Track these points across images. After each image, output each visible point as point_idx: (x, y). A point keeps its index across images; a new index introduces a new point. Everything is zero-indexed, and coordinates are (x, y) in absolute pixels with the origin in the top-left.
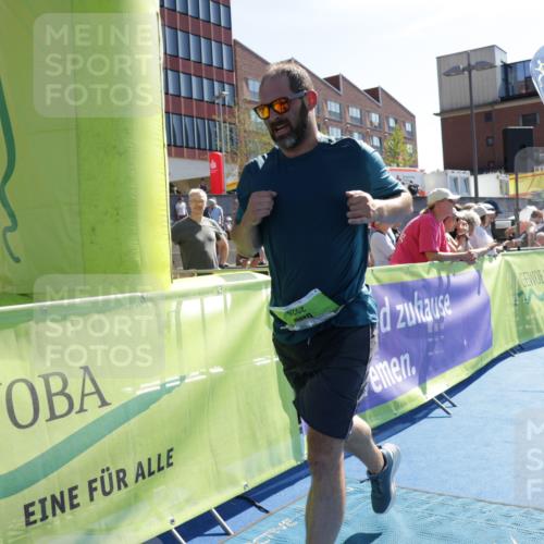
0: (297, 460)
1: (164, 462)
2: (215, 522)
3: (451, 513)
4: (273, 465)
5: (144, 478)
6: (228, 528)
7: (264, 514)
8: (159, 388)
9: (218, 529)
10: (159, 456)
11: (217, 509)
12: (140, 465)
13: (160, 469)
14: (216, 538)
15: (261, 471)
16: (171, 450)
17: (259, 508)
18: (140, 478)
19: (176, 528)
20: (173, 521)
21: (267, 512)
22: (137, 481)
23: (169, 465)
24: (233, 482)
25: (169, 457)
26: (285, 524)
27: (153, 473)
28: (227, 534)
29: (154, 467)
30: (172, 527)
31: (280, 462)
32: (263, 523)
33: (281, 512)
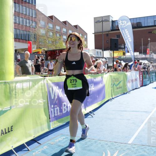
0: (49, 129)
1: (10, 130)
2: (25, 147)
3: (92, 144)
4: (42, 131)
5: (4, 134)
6: (29, 149)
7: (39, 145)
8: (9, 109)
9: (26, 149)
10: (8, 128)
11: (25, 143)
12: (2, 130)
13: (9, 132)
14: (25, 151)
15: (38, 132)
16: (12, 126)
17: (38, 143)
18: (3, 134)
19: (14, 149)
20: (12, 147)
21: (40, 144)
22: (1, 135)
23: (12, 131)
24: (30, 136)
25: (12, 128)
26: (45, 147)
27: (7, 133)
28: (29, 150)
29: (7, 131)
30: (12, 149)
31: (44, 130)
32: (39, 147)
33: (45, 144)
